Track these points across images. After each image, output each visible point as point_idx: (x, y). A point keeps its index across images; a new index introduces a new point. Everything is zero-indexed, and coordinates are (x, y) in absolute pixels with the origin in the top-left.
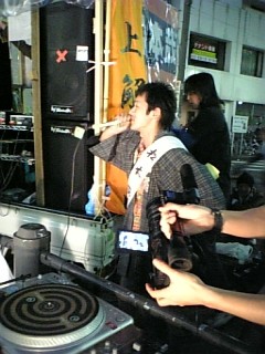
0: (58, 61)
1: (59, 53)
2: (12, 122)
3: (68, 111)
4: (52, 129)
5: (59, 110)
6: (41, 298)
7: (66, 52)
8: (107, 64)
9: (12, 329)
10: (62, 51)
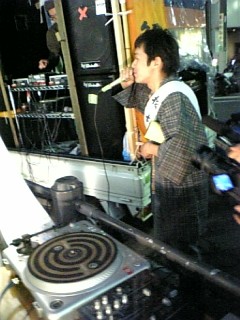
0: (81, 18)
1: (80, 10)
2: (51, 82)
3: (96, 65)
4: (85, 85)
5: (88, 66)
6: (67, 246)
7: (86, 9)
8: (124, 13)
9: (37, 277)
10: (82, 8)
